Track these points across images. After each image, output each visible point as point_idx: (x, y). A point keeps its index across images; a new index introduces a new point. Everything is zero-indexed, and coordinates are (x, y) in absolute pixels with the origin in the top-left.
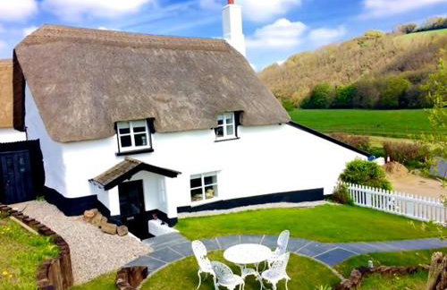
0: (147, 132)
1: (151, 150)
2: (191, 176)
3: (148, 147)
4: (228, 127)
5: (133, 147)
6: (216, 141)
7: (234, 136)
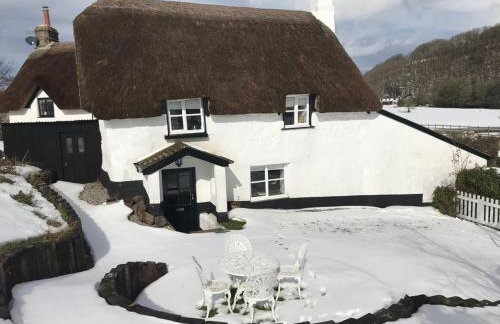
0: (202, 114)
1: (204, 136)
2: (252, 168)
3: (202, 130)
4: (299, 113)
5: (185, 131)
6: (284, 129)
7: (307, 124)
